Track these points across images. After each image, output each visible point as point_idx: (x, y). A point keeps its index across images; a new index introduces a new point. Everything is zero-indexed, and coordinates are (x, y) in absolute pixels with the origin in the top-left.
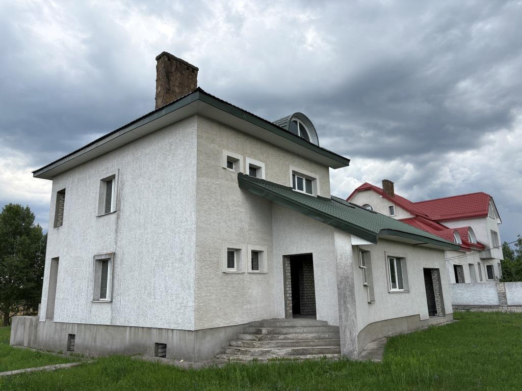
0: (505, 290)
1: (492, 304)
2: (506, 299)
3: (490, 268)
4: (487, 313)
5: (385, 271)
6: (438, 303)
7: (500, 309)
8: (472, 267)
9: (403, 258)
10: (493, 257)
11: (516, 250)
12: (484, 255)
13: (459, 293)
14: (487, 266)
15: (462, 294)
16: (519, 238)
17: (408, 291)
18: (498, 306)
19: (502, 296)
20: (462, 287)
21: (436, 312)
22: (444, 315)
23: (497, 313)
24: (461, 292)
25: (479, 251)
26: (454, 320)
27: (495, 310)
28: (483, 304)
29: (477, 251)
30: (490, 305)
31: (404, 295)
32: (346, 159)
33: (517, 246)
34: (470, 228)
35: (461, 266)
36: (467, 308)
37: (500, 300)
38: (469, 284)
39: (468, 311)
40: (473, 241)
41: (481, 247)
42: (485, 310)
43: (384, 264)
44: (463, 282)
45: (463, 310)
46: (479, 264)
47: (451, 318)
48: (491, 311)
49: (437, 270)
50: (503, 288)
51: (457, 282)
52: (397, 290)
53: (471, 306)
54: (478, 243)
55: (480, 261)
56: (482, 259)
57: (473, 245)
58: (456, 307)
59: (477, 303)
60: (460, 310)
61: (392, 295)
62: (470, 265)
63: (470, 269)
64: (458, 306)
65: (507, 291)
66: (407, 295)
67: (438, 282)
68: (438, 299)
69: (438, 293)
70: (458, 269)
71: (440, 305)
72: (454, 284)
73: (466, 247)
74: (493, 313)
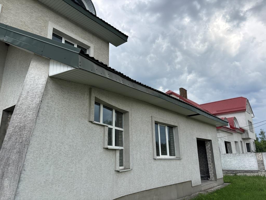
0: (263, 159)
1: (253, 170)
2: (264, 165)
3: (248, 145)
4: (250, 177)
5: (151, 135)
6: (211, 169)
7: (260, 174)
8: (237, 143)
9: (175, 127)
10: (250, 137)
11: (260, 138)
12: (244, 136)
13: (228, 161)
14: (246, 144)
15: (231, 162)
16: (261, 131)
17: (179, 159)
18: (257, 171)
19: (261, 163)
20: (231, 156)
21: (210, 177)
22: (216, 179)
23: (258, 177)
24: (230, 160)
25: (241, 133)
26: (225, 183)
27: (255, 174)
28: (246, 169)
29: (239, 133)
30: (251, 170)
31: (174, 163)
32: (125, 35)
33: (260, 135)
34: (235, 118)
35: (229, 143)
36: (235, 172)
37: (259, 166)
38: (235, 154)
39: (235, 175)
40: (237, 127)
41: (242, 131)
42: (248, 174)
43: (151, 129)
44: (231, 152)
45: (231, 174)
46: (241, 142)
47: (222, 181)
48: (253, 175)
49: (210, 141)
50: (262, 157)
51: (227, 152)
52: (168, 156)
53: (237, 171)
54: (240, 128)
55: (242, 140)
56: (243, 139)
57: (237, 129)
58: (226, 172)
59: (242, 169)
60: (230, 174)
61: (158, 162)
62: (236, 142)
63: (235, 145)
64: (228, 171)
65: (264, 160)
66: (178, 162)
67: (210, 151)
68: (211, 166)
69: (211, 161)
70: (228, 145)
71: (212, 171)
72: (224, 154)
73: (233, 130)
74: (254, 177)
